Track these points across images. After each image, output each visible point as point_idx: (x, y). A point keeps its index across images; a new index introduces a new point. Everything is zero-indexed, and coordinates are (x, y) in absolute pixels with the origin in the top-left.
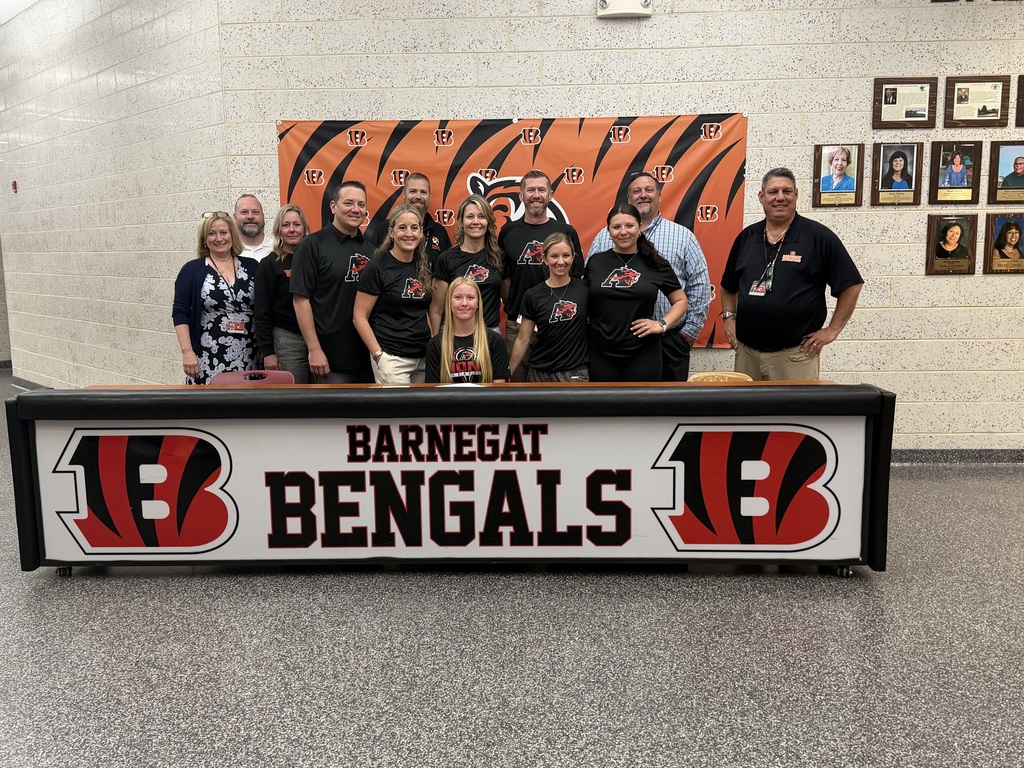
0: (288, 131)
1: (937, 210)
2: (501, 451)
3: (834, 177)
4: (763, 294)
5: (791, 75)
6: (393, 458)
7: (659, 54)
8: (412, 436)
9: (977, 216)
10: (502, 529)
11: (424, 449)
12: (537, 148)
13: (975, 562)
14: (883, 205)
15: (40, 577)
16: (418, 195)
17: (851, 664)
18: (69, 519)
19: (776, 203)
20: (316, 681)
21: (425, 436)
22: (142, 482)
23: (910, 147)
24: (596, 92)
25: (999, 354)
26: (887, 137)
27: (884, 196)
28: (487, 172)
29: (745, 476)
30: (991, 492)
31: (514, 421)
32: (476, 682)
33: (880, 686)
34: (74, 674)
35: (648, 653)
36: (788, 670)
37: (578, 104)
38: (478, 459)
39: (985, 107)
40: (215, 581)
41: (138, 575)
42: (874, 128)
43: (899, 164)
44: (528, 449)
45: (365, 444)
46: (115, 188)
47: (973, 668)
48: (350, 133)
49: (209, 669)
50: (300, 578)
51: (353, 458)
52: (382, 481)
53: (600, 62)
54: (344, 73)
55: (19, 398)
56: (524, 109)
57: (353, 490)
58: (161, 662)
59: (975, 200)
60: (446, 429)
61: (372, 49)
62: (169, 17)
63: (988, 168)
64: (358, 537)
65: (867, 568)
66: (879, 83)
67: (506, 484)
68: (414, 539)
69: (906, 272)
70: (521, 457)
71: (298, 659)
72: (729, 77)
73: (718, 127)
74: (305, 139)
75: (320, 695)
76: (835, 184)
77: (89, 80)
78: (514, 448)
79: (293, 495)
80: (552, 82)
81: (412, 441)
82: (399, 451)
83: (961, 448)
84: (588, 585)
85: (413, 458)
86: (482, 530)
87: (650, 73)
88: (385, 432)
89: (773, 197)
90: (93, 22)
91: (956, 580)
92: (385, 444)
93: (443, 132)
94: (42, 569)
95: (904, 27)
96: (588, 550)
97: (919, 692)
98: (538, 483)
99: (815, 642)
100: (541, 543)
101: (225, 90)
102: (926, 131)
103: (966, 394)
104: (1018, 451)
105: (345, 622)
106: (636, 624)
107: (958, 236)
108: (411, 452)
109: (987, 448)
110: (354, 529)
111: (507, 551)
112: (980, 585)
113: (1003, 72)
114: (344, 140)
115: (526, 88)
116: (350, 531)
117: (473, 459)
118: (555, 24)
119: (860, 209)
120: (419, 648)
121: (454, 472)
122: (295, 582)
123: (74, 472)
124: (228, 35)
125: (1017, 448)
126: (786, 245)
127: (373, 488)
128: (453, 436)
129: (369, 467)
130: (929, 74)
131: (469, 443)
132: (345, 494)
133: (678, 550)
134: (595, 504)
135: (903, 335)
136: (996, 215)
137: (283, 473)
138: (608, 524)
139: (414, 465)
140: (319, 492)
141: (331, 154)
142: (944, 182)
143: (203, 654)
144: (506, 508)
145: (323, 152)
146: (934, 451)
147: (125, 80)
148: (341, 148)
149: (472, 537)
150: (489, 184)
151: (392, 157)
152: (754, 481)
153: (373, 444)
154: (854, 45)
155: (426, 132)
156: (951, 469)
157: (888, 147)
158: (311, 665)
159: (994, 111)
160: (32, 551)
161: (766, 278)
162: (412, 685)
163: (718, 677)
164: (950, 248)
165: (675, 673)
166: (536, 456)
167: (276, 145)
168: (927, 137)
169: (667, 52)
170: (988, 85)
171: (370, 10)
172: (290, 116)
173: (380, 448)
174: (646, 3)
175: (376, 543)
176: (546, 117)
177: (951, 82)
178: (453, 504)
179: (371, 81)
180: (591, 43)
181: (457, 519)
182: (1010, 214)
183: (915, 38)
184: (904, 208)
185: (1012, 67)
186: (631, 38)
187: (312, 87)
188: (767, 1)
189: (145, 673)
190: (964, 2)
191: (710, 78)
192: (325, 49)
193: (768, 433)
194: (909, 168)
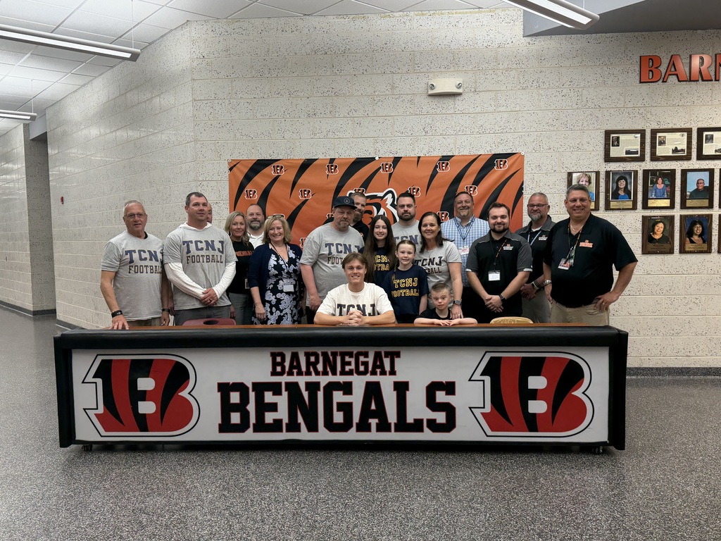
0: (235, 166)
1: (648, 213)
2: (370, 369)
4: (567, 268)
5: (552, 129)
6: (300, 373)
7: (467, 117)
8: (313, 359)
9: (674, 216)
10: (371, 421)
11: (320, 367)
12: (391, 175)
13: (684, 443)
14: (613, 209)
15: (71, 452)
17: (605, 514)
18: (91, 413)
19: (575, 208)
20: (250, 523)
21: (321, 359)
22: (138, 389)
23: (629, 173)
24: (428, 141)
25: (691, 305)
26: (614, 167)
27: (613, 204)
28: (359, 190)
29: (531, 386)
30: (693, 396)
31: (378, 349)
32: (356, 526)
34: (92, 518)
35: (470, 506)
36: (563, 518)
37: (416, 148)
38: (355, 374)
39: (676, 148)
40: (184, 455)
42: (605, 162)
43: (622, 184)
44: (387, 368)
45: (282, 364)
47: (687, 516)
48: (274, 167)
51: (274, 373)
52: (292, 388)
53: (430, 122)
54: (270, 131)
55: (62, 335)
56: (382, 150)
57: (274, 394)
58: (150, 510)
59: (672, 206)
61: (288, 116)
62: (162, 96)
63: (680, 186)
64: (277, 426)
65: (613, 448)
66: (608, 133)
67: (373, 391)
68: (313, 427)
70: (383, 373)
71: (238, 509)
72: (512, 131)
73: (505, 162)
74: (246, 170)
75: (253, 534)
77: (111, 134)
78: (378, 367)
79: (235, 397)
80: (400, 135)
81: (312, 362)
82: (304, 369)
83: (669, 366)
84: (428, 460)
85: (313, 373)
86: (357, 421)
87: (462, 129)
88: (295, 357)
89: (573, 204)
91: (672, 456)
92: (295, 364)
93: (332, 166)
94: (73, 446)
95: (623, 99)
96: (427, 435)
97: (652, 534)
98: (395, 390)
99: (580, 498)
100: (396, 430)
101: (196, 141)
102: (639, 163)
103: (672, 332)
104: (706, 368)
105: (268, 484)
106: (461, 486)
107: (662, 229)
108: (312, 369)
110: (274, 420)
111: (374, 435)
112: (688, 459)
113: (687, 126)
114: (270, 171)
115: (383, 139)
116: (271, 422)
117: (352, 374)
118: (402, 99)
119: (598, 212)
120: (317, 502)
121: (339, 383)
122: (236, 456)
123: (96, 383)
124: (198, 107)
125: (706, 366)
126: (583, 235)
127: (286, 393)
128: (339, 359)
129: (284, 379)
130: (640, 128)
131: (349, 363)
132: (269, 397)
133: (487, 436)
134: (432, 404)
135: (628, 293)
136: (686, 216)
137: (229, 383)
138: (441, 417)
139: (313, 378)
140: (252, 395)
141: (261, 180)
142: (652, 195)
143: (176, 504)
144: (373, 407)
145: (257, 178)
146: (652, 369)
147: (132, 134)
148: (270, 176)
149: (351, 426)
151: (300, 181)
152: (537, 390)
153: (287, 364)
154: (592, 110)
155: (321, 166)
156: (663, 380)
157: (615, 173)
159: (683, 150)
160: (67, 434)
161: (570, 257)
162: (313, 528)
163: (517, 523)
164: (657, 237)
165: (488, 520)
166: (393, 372)
167: (227, 174)
168: (639, 167)
169: (473, 115)
170: (678, 134)
171: (287, 92)
172: (237, 157)
173: (291, 367)
174: (459, 86)
175: (289, 430)
176: (396, 156)
177: (654, 132)
178: (339, 404)
179: (287, 135)
180: (424, 111)
181: (341, 414)
182: (695, 215)
183: (630, 105)
184: (627, 212)
185: (693, 123)
186: (449, 107)
187: (250, 139)
188: (535, 83)
189: (139, 517)
190: (660, 82)
191: (500, 131)
192: (258, 115)
193: (545, 358)
194: (629, 186)
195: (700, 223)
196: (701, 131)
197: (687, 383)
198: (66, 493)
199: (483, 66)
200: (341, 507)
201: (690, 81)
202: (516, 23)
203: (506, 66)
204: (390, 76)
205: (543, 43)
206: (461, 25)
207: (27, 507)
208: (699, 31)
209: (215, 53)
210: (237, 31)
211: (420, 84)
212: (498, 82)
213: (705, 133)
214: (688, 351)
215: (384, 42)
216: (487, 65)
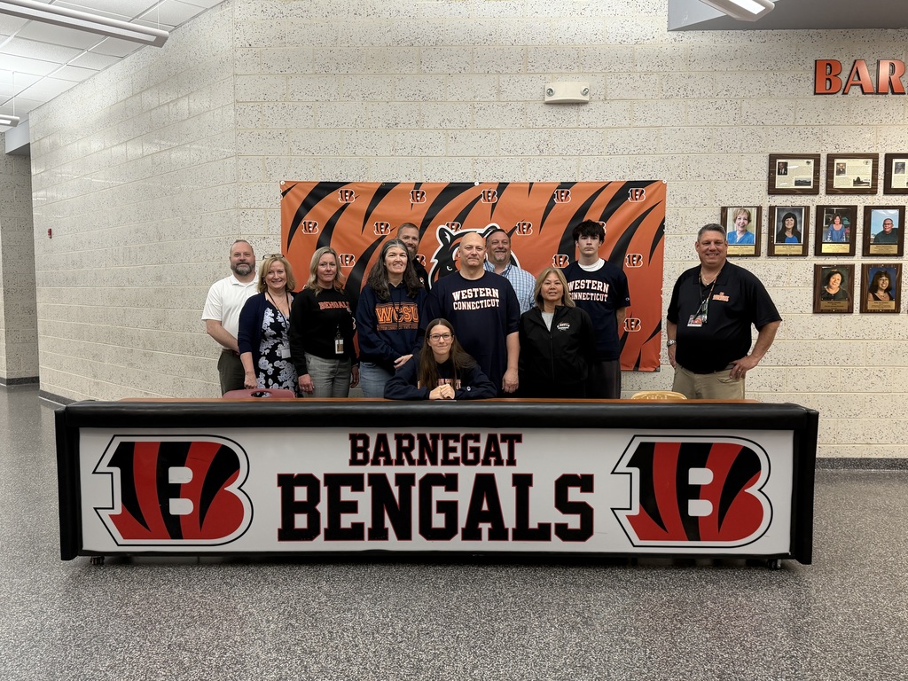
0: (289, 189)
1: (822, 261)
2: (482, 457)
3: (738, 232)
4: (700, 325)
5: (702, 150)
6: (388, 462)
7: (594, 132)
8: (405, 443)
9: (854, 265)
10: (481, 525)
11: (415, 454)
12: (494, 205)
13: (881, 556)
14: (778, 256)
15: (75, 566)
16: (410, 241)
17: (801, 648)
18: (105, 514)
20: (331, 664)
21: (417, 443)
22: (170, 482)
23: (799, 209)
24: (543, 162)
25: (874, 379)
26: (780, 201)
27: (779, 249)
28: (453, 224)
29: (692, 481)
30: (879, 494)
31: (493, 431)
32: (475, 667)
33: (830, 669)
34: (113, 657)
35: (622, 640)
36: (747, 654)
37: (528, 171)
38: (461, 464)
39: (858, 178)
40: (230, 570)
41: (162, 565)
42: (769, 194)
43: (790, 223)
44: (505, 456)
45: (364, 450)
46: (138, 235)
48: (341, 192)
49: (235, 652)
51: (354, 462)
52: (378, 482)
53: (547, 138)
54: (337, 144)
55: (67, 408)
56: (483, 174)
57: (353, 490)
58: (191, 645)
59: (852, 253)
60: (435, 437)
61: (361, 126)
62: (192, 97)
63: (862, 227)
64: (356, 532)
65: (795, 562)
66: (773, 158)
67: (485, 486)
68: (404, 534)
69: (798, 311)
70: (499, 462)
72: (651, 152)
73: (643, 191)
74: (304, 196)
76: (738, 239)
77: (118, 147)
78: (493, 455)
79: (301, 494)
80: (507, 153)
81: (405, 448)
82: (394, 456)
83: (845, 457)
84: (556, 576)
85: (406, 462)
86: (464, 526)
87: (587, 148)
88: (382, 440)
90: (125, 100)
91: (870, 572)
92: (382, 450)
93: (418, 192)
94: (78, 559)
95: (793, 114)
96: (556, 545)
97: (867, 675)
98: (514, 485)
99: (763, 628)
100: (515, 538)
101: (238, 155)
102: (812, 197)
103: (849, 413)
104: (892, 460)
105: (349, 610)
106: (606, 612)
107: (839, 282)
108: (404, 457)
109: (866, 457)
110: (353, 524)
111: (485, 545)
112: (891, 575)
113: (873, 151)
114: (336, 198)
115: (485, 158)
116: (349, 526)
117: (458, 464)
118: (510, 107)
119: (759, 258)
120: (419, 635)
121: (440, 475)
122: (301, 571)
123: (112, 473)
124: (242, 111)
125: (890, 457)
126: (717, 287)
127: (370, 488)
128: (440, 443)
129: (367, 470)
130: (813, 152)
131: (454, 450)
132: (346, 494)
133: (634, 546)
134: (563, 504)
135: (796, 363)
136: (869, 266)
137: (293, 475)
138: (574, 521)
139: (406, 469)
140: (324, 491)
141: (324, 209)
142: (826, 237)
143: (228, 638)
144: (485, 507)
145: (319, 207)
147: (151, 148)
148: (336, 203)
149: (455, 532)
150: (454, 234)
151: (375, 211)
152: (700, 486)
153: (371, 450)
154: (753, 127)
155: (404, 192)
156: (837, 474)
157: (781, 209)
158: (325, 649)
159: (866, 182)
160: (71, 542)
161: (702, 313)
162: (418, 669)
163: (687, 661)
164: (832, 292)
165: (650, 657)
166: (512, 462)
167: (279, 201)
168: (812, 202)
169: (601, 131)
170: (862, 161)
171: (360, 94)
172: (292, 178)
173: (377, 453)
174: (585, 92)
175: (371, 538)
176: (501, 181)
177: (831, 158)
178: (440, 503)
179: (359, 151)
180: (539, 123)
181: (443, 516)
182: (881, 265)
183: (802, 122)
184: (794, 259)
185: (879, 147)
186: (571, 120)
187: (311, 154)
188: (682, 91)
189: (177, 656)
190: (840, 94)
191: (636, 152)
192: (322, 124)
193: (711, 444)
194: (798, 226)
195: (886, 274)
196: (889, 158)
197: (868, 478)
198: (73, 621)
199: (616, 68)
200: (452, 640)
201: (877, 93)
202: (659, 13)
203: (645, 68)
204: (496, 77)
205: (692, 40)
206: (588, 13)
207: (21, 643)
208: (889, 31)
209: (266, 40)
210: (295, 12)
211: (534, 89)
212: (634, 89)
213: (895, 161)
214: (869, 436)
215: (488, 33)
216: (621, 67)
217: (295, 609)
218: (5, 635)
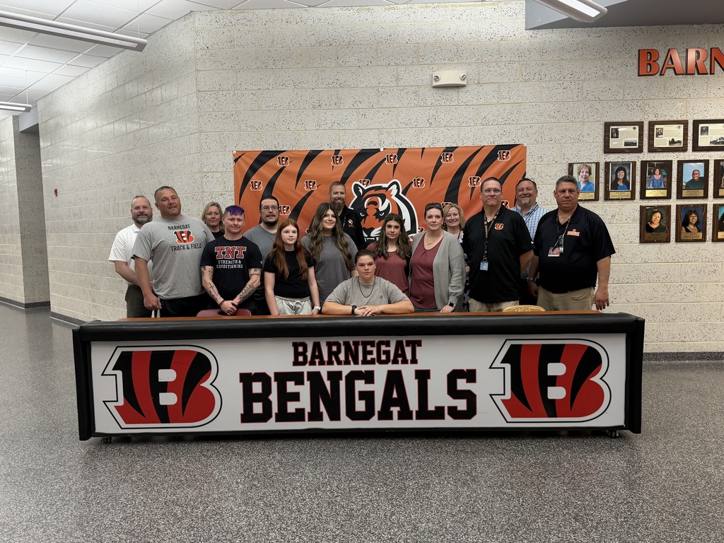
0: (240, 157)
2: (392, 358)
3: (581, 183)
4: (558, 255)
5: (553, 120)
6: (322, 363)
7: (471, 109)
8: (334, 349)
9: (670, 206)
10: (392, 409)
11: (342, 357)
12: (395, 166)
14: (612, 200)
15: (90, 445)
16: (339, 195)
17: (635, 496)
18: (112, 406)
20: (286, 514)
21: (343, 348)
22: (159, 381)
23: (628, 164)
24: (432, 132)
25: (687, 292)
26: (613, 158)
27: (613, 195)
28: (364, 181)
29: (550, 373)
30: (690, 379)
31: (400, 338)
32: (393, 514)
33: (657, 511)
34: (125, 511)
35: (501, 492)
36: (595, 501)
37: (421, 139)
38: (377, 363)
39: (673, 139)
42: (605, 153)
43: (621, 175)
44: (409, 357)
45: (304, 354)
46: (124, 193)
47: (714, 497)
48: (279, 158)
49: (214, 506)
50: (261, 443)
51: (296, 363)
52: (315, 377)
53: (435, 114)
54: (275, 122)
55: (81, 327)
56: (387, 142)
57: (296, 384)
58: (182, 501)
59: (669, 197)
60: (356, 344)
61: (293, 107)
62: (164, 87)
63: (676, 176)
64: (299, 416)
65: (628, 432)
66: (607, 125)
67: (395, 380)
68: (335, 416)
69: (628, 241)
70: (405, 361)
73: (508, 153)
74: (251, 162)
75: (291, 524)
76: (582, 187)
77: (107, 127)
78: (400, 356)
79: (257, 388)
80: (404, 126)
81: (334, 352)
82: (326, 358)
83: (665, 351)
84: (450, 446)
85: (335, 363)
86: (379, 410)
87: (466, 120)
88: (317, 346)
90: (112, 90)
91: (686, 439)
92: (317, 354)
93: (337, 157)
94: (92, 439)
95: (622, 91)
96: (448, 422)
97: (684, 515)
98: (416, 378)
99: (607, 482)
100: (418, 418)
101: (200, 132)
102: (638, 155)
103: (668, 318)
104: (701, 353)
105: (297, 473)
106: (489, 472)
107: (659, 219)
108: (334, 359)
109: (682, 351)
110: (296, 409)
111: (395, 423)
113: (683, 118)
114: (275, 163)
115: (388, 130)
117: (374, 363)
118: (406, 91)
119: (598, 202)
120: (350, 491)
121: (361, 372)
122: (259, 445)
123: (116, 375)
124: (202, 98)
125: (700, 351)
126: (571, 224)
127: (309, 382)
128: (360, 348)
129: (306, 369)
130: (638, 120)
131: (371, 353)
132: (291, 387)
133: (507, 422)
134: (453, 392)
135: (627, 281)
136: (682, 206)
137: (251, 374)
138: (462, 405)
139: (335, 368)
140: (274, 385)
141: (266, 172)
142: (649, 185)
143: (208, 496)
144: (395, 395)
145: (262, 170)
147: (133, 127)
148: (273, 167)
149: (373, 414)
150: (365, 188)
151: (305, 172)
152: (556, 376)
153: (309, 354)
154: (592, 102)
155: (327, 157)
156: (660, 365)
157: (614, 164)
158: (281, 503)
159: (679, 142)
160: (87, 426)
162: (351, 517)
163: (551, 507)
164: (654, 226)
165: (522, 505)
166: (414, 361)
167: (232, 166)
168: (638, 158)
169: (476, 107)
170: (675, 126)
171: (292, 83)
172: (242, 148)
173: (313, 356)
174: (463, 78)
175: (310, 419)
176: (401, 147)
177: (652, 124)
178: (360, 393)
179: (292, 127)
180: (429, 103)
181: (363, 402)
182: (691, 205)
183: (629, 97)
184: (625, 202)
185: (689, 115)
186: (453, 99)
187: (255, 130)
188: (537, 76)
189: (172, 509)
190: (658, 75)
191: (503, 123)
192: (263, 107)
193: (564, 345)
194: (627, 177)
195: (695, 212)
196: (696, 123)
197: (683, 367)
198: (93, 486)
199: (486, 59)
200: (375, 494)
201: (687, 74)
202: (518, 16)
203: (509, 59)
204: (395, 67)
205: (544, 36)
206: (464, 17)
208: (695, 26)
209: (220, 44)
210: (242, 22)
211: (424, 75)
212: (500, 74)
213: (701, 126)
214: (683, 336)
215: (388, 34)
216: (490, 58)
217: (257, 474)
218: (44, 496)
